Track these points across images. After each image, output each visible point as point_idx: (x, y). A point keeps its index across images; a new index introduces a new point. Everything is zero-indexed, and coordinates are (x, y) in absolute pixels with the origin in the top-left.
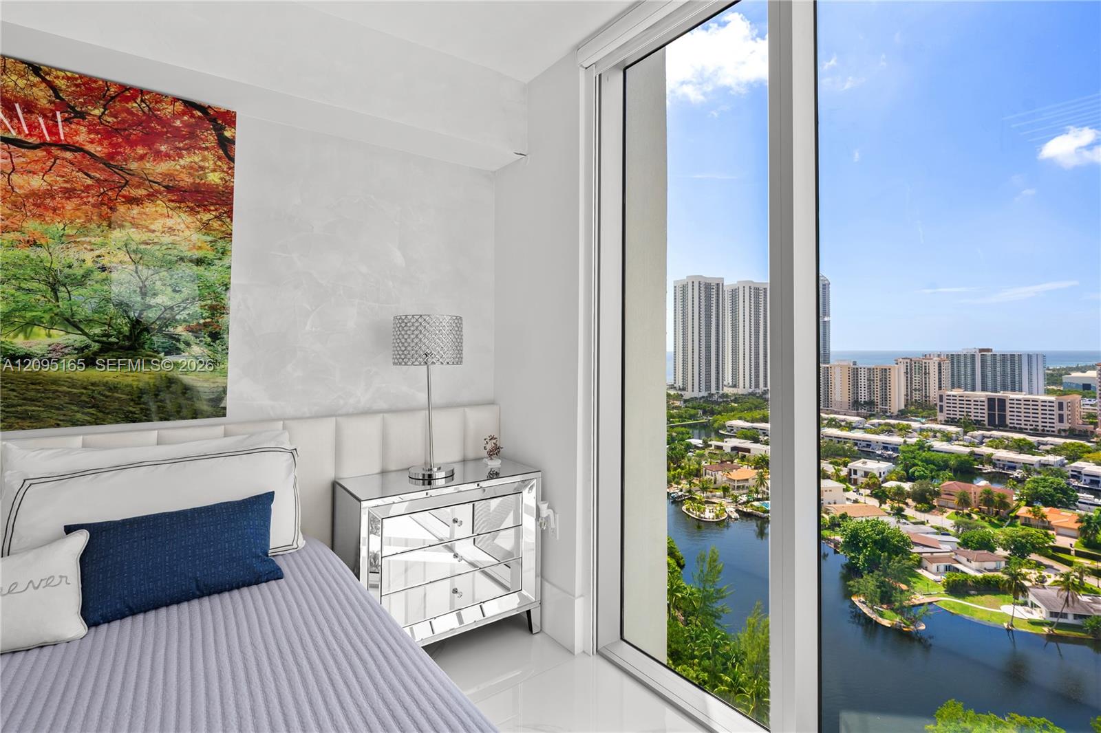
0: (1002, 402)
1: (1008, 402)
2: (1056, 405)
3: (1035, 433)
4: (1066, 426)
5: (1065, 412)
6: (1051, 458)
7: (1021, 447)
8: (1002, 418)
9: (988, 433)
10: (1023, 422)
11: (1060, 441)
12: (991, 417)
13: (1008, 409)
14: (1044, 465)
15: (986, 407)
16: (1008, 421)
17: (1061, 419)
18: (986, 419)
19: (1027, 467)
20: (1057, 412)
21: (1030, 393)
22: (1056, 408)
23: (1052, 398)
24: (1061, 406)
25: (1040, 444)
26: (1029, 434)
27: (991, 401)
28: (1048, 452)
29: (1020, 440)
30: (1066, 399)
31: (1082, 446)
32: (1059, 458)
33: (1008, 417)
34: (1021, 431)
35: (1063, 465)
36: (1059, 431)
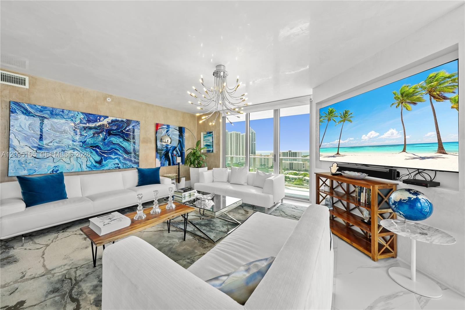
0: (292, 163)
1: (293, 164)
2: (303, 164)
3: (299, 171)
4: (304, 169)
5: (304, 166)
6: (300, 177)
7: (295, 174)
8: (292, 167)
9: (289, 171)
10: (296, 168)
11: (303, 172)
12: (290, 167)
13: (293, 165)
14: (299, 178)
15: (289, 165)
16: (293, 168)
17: (304, 168)
18: (289, 168)
19: (295, 179)
20: (303, 166)
21: (299, 161)
22: (303, 165)
23: (302, 162)
24: (304, 164)
25: (299, 173)
26: (297, 171)
27: (290, 163)
28: (300, 175)
29: (295, 173)
30: (305, 162)
31: (306, 173)
32: (302, 176)
33: (293, 167)
34: (296, 170)
35: (303, 178)
36: (303, 170)
